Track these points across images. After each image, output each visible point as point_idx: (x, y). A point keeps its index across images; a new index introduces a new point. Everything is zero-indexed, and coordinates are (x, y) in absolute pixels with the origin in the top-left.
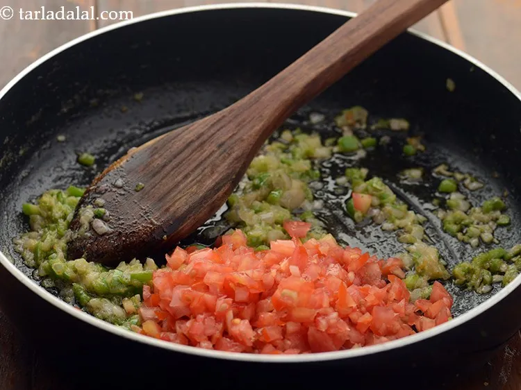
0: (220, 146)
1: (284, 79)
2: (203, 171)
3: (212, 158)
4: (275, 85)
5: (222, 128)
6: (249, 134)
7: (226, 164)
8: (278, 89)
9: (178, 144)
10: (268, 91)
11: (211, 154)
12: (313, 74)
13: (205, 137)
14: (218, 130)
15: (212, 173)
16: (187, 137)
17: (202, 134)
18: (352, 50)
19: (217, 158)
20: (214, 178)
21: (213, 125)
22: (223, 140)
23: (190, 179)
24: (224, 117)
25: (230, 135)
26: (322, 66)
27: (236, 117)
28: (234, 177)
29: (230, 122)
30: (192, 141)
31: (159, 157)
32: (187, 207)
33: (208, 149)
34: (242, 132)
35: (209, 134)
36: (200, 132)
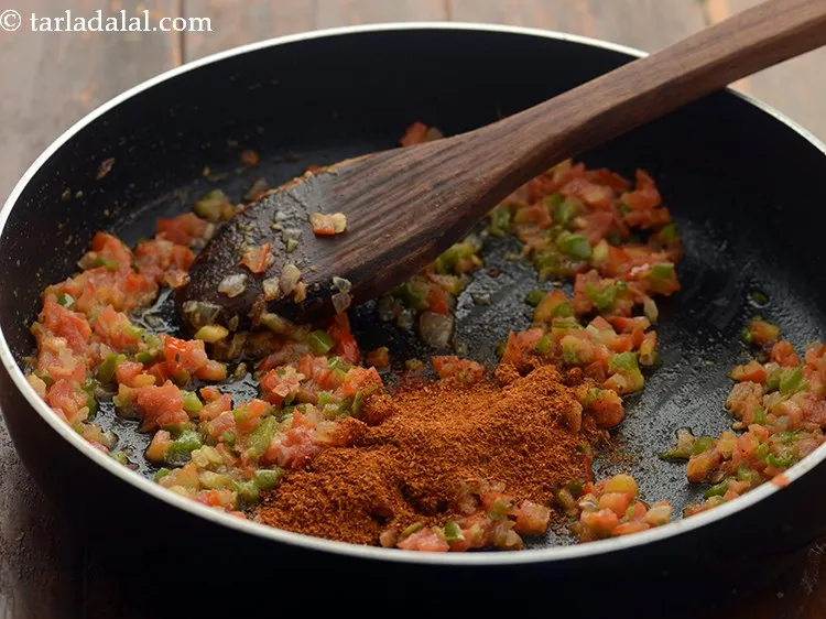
0: (437, 185)
1: (564, 103)
2: (398, 217)
3: (418, 202)
4: (549, 110)
5: (450, 159)
6: (485, 175)
7: (435, 213)
8: (552, 117)
9: (382, 172)
10: (537, 116)
11: (421, 195)
12: (607, 104)
13: (421, 168)
14: (444, 162)
15: (411, 222)
16: (396, 163)
17: (420, 163)
18: (678, 79)
19: (426, 202)
20: (410, 230)
21: (439, 153)
22: (444, 177)
23: (378, 225)
24: (461, 143)
25: (457, 172)
26: (625, 95)
27: (476, 147)
28: (442, 235)
29: (466, 152)
30: (402, 171)
31: (348, 185)
32: (356, 265)
33: (419, 187)
34: (477, 170)
35: (429, 164)
36: (418, 160)
